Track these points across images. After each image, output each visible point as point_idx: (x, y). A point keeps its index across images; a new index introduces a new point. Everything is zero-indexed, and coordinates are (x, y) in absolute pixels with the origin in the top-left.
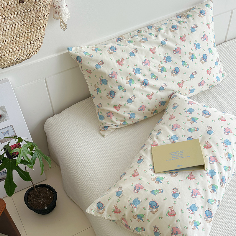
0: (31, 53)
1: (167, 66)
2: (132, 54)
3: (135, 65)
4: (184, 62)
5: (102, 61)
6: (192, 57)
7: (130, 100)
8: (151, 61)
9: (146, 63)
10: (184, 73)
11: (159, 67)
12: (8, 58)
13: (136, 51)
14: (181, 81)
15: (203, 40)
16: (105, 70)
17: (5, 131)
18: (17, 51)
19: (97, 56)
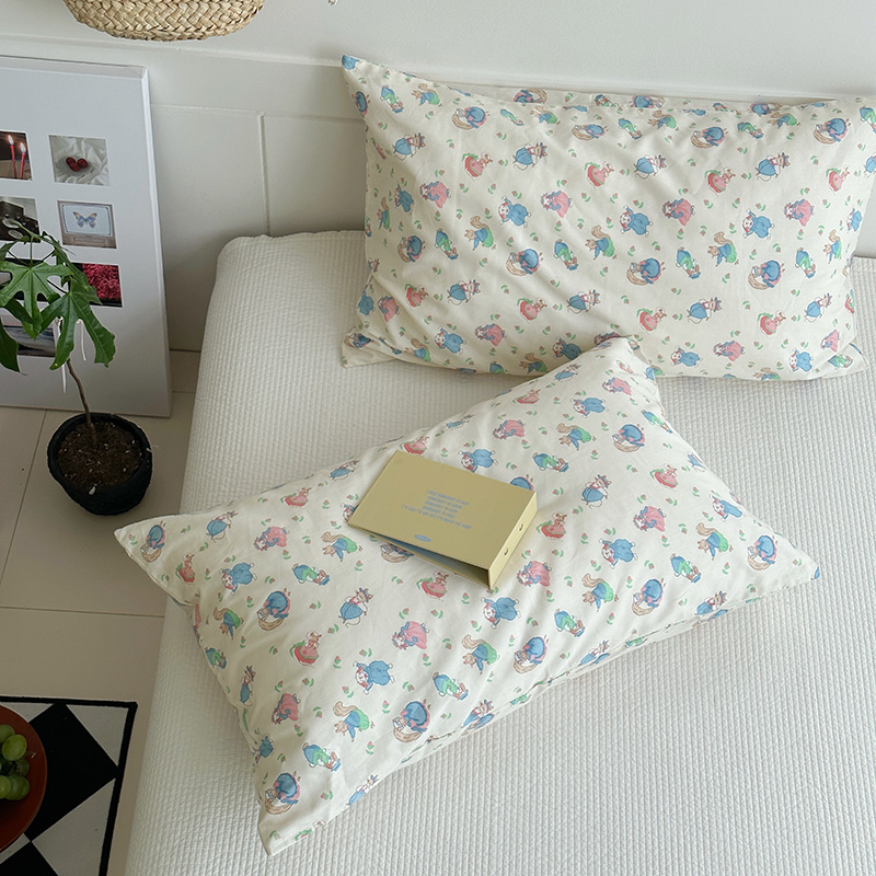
0: (204, 29)
1: (621, 240)
2: (524, 157)
3: (514, 193)
4: (687, 253)
5: (421, 138)
6: (724, 251)
7: (458, 291)
8: (575, 203)
9: (554, 201)
10: (674, 290)
11: (593, 233)
12: (129, 14)
13: (542, 154)
14: (653, 308)
15: (790, 217)
16: (420, 167)
17: (86, 212)
18: (164, 7)
19: (416, 116)
